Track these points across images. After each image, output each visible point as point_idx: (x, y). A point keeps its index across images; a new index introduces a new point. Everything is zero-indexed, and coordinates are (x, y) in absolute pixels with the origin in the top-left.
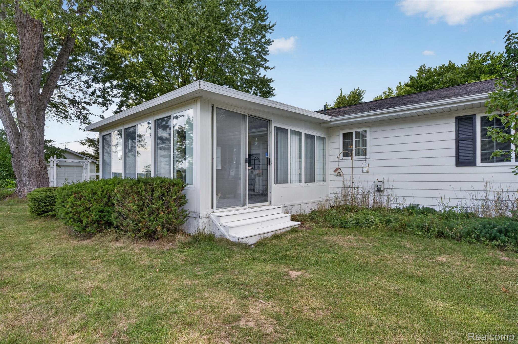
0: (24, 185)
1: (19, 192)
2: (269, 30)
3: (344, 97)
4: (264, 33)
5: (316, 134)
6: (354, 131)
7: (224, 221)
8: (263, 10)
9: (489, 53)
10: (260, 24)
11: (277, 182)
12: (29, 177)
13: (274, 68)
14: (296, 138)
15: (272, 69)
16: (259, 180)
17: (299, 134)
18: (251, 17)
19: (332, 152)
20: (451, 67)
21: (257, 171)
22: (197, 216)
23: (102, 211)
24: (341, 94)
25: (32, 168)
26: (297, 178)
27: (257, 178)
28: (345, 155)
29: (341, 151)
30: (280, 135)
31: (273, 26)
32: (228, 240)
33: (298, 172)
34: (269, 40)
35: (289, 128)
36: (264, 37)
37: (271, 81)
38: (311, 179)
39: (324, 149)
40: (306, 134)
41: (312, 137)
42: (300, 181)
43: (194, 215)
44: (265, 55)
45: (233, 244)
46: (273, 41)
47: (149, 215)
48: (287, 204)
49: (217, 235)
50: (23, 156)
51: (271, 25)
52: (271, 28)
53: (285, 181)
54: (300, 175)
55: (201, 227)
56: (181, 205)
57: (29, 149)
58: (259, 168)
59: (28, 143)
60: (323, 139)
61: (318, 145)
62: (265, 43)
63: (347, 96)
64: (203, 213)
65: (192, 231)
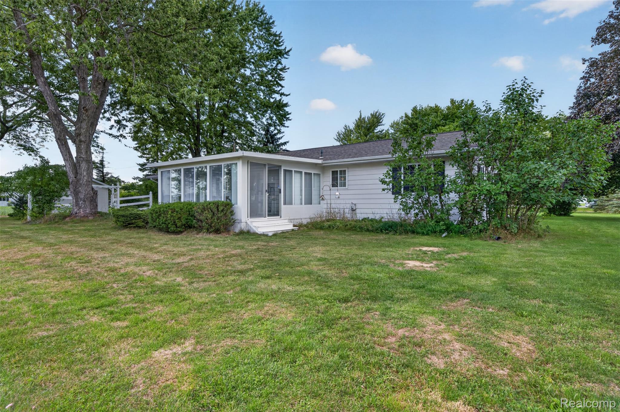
0: (80, 208)
1: (76, 213)
2: (285, 56)
3: (364, 119)
4: (279, 58)
5: (313, 172)
6: (339, 170)
7: (254, 224)
8: (279, 36)
9: (462, 101)
10: (276, 49)
11: (285, 204)
12: (84, 201)
13: (289, 95)
14: (298, 175)
15: (287, 95)
16: (274, 203)
17: (301, 172)
18: (267, 41)
19: (325, 184)
20: (436, 110)
21: (273, 197)
22: (240, 222)
23: (187, 219)
24: (361, 116)
25: (87, 194)
26: (299, 202)
27: (273, 202)
28: (333, 185)
29: (331, 183)
30: (287, 174)
31: (289, 51)
32: (257, 234)
33: (299, 197)
34: (285, 67)
35: (293, 170)
36: (279, 63)
37: (286, 105)
38: (309, 202)
39: (320, 182)
40: (306, 173)
41: (310, 174)
42: (301, 204)
43: (238, 221)
44: (281, 80)
45: (261, 235)
46: (288, 68)
47: (217, 220)
48: (291, 218)
49: (251, 231)
50: (81, 184)
51: (286, 51)
52: (287, 53)
53: (291, 203)
54: (301, 199)
55: (243, 227)
56: (232, 215)
57: (86, 178)
58: (274, 195)
59: (85, 174)
60: (318, 175)
61: (314, 179)
62: (281, 70)
63: (366, 119)
64: (243, 220)
65: (237, 230)
